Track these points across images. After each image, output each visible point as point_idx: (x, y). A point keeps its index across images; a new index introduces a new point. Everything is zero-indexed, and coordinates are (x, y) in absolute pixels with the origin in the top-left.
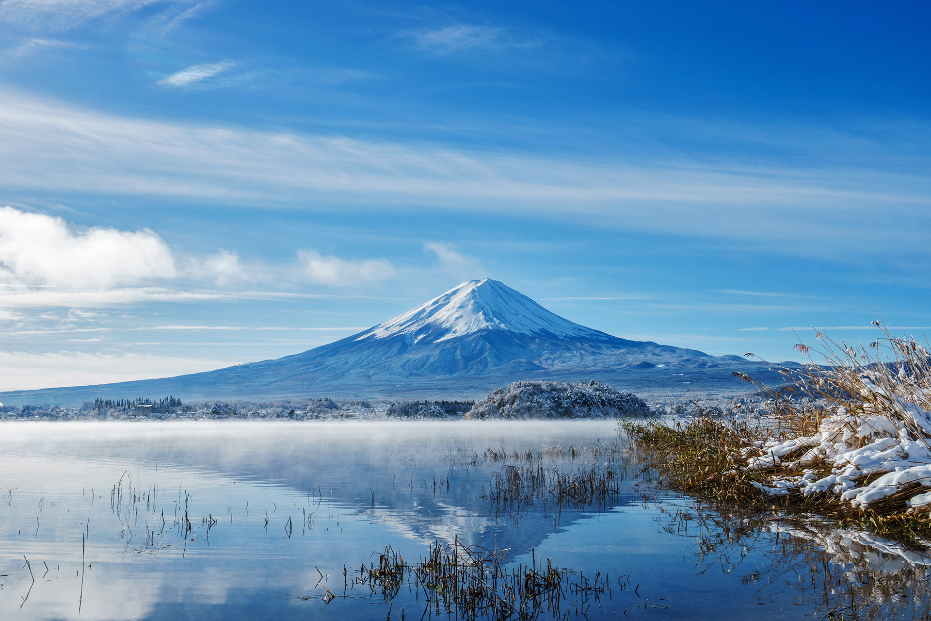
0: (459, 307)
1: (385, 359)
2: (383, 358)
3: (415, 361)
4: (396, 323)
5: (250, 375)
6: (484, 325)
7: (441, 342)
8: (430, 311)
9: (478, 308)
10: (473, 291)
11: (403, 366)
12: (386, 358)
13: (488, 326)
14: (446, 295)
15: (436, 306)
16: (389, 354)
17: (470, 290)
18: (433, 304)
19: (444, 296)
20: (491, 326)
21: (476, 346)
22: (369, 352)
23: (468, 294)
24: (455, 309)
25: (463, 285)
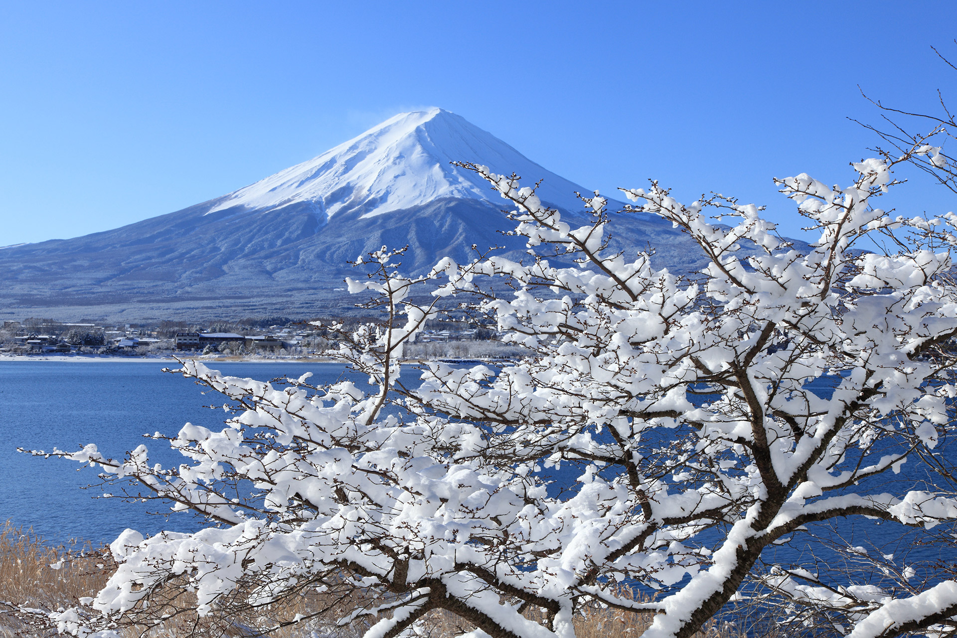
0: (398, 158)
1: (282, 245)
2: (279, 242)
3: (339, 247)
4: (288, 181)
5: (49, 265)
6: (444, 190)
7: (374, 220)
8: (346, 162)
9: (432, 158)
10: (418, 130)
11: (321, 256)
12: (286, 242)
13: (452, 191)
14: (371, 135)
15: (355, 154)
16: (287, 234)
17: (411, 128)
18: (348, 150)
19: (365, 138)
20: (459, 191)
21: (441, 226)
22: (251, 231)
23: (410, 136)
24: (392, 160)
25: (398, 120)
